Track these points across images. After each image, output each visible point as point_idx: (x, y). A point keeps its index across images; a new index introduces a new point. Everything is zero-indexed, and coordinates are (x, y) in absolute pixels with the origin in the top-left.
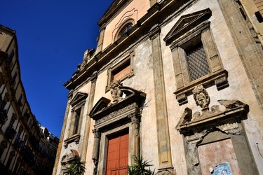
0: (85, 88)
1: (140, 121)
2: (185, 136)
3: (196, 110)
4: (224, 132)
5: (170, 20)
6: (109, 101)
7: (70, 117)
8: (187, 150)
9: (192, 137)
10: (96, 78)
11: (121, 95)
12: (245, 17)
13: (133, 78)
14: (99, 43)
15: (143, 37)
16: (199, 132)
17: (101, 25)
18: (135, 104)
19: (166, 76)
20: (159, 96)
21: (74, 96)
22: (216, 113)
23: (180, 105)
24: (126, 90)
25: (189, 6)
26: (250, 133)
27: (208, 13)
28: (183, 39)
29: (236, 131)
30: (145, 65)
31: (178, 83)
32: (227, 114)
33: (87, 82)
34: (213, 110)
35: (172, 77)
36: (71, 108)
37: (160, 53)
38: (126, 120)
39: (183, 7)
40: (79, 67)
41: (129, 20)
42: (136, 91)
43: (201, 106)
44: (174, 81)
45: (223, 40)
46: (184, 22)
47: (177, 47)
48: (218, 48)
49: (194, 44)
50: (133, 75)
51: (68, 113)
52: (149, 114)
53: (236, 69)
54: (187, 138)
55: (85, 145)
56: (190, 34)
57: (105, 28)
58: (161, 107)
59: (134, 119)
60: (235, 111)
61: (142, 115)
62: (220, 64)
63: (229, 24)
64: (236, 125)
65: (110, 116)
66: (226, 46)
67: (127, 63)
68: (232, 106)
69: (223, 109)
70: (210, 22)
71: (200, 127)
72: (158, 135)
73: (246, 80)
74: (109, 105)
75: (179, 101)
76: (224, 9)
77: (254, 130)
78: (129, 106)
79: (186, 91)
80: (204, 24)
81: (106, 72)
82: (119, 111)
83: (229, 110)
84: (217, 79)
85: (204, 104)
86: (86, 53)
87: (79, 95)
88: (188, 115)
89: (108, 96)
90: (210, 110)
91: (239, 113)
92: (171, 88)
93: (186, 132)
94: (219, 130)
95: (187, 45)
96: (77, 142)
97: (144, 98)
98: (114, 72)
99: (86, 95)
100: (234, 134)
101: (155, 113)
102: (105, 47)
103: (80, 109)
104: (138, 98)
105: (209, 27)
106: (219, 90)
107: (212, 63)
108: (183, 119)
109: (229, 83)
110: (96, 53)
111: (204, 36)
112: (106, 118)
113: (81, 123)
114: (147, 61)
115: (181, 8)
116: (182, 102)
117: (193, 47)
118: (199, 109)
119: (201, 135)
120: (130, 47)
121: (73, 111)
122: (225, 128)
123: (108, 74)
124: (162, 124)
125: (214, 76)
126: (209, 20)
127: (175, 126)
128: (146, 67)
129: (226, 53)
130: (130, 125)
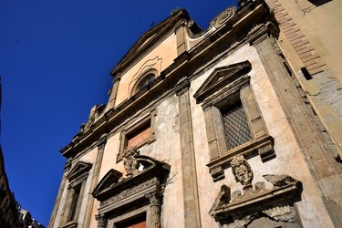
0: (89, 157)
1: (162, 203)
2: (222, 224)
3: (236, 188)
4: (272, 219)
5: (202, 72)
6: (120, 174)
7: (65, 196)
9: (232, 226)
10: (105, 142)
11: (137, 167)
12: (290, 72)
13: (153, 144)
14: (112, 97)
15: (168, 92)
16: (240, 219)
17: (116, 75)
18: (155, 179)
19: (197, 142)
20: (188, 168)
21: (73, 166)
22: (262, 192)
23: (215, 181)
24: (144, 161)
25: (225, 56)
26: (305, 219)
27: (246, 67)
28: (218, 95)
29: (288, 217)
30: (170, 128)
31: (212, 152)
32: (275, 194)
33: (93, 148)
34: (257, 188)
35: (203, 145)
36: (68, 183)
37: (189, 113)
38: (143, 202)
39: (217, 57)
40: (83, 127)
41: (151, 70)
42: (156, 162)
43: (242, 182)
44: (207, 150)
45: (266, 99)
46: (219, 75)
47: (211, 105)
48: (261, 108)
49: (231, 102)
50: (154, 140)
51: (62, 190)
52: (173, 192)
53: (283, 136)
54: (225, 226)
56: (226, 90)
57: (120, 79)
58: (190, 183)
59: (153, 200)
60: (286, 190)
61: (165, 194)
62: (264, 128)
63: (273, 80)
64: (287, 209)
65: (121, 195)
66: (270, 106)
67: (147, 125)
68: (281, 183)
69: (269, 186)
70: (250, 77)
71: (242, 212)
72: (186, 224)
73: (296, 149)
74: (120, 181)
75: (214, 176)
76: (265, 62)
77: (311, 216)
78: (148, 182)
79: (222, 162)
80: (243, 80)
81: (118, 135)
82: (134, 188)
83: (278, 188)
84: (261, 147)
85: (246, 181)
86: (94, 109)
87: (80, 165)
88: (225, 195)
89: (120, 167)
90: (254, 188)
91: (289, 193)
92: (203, 158)
93: (224, 218)
94: (266, 216)
95: (223, 103)
97: (167, 172)
98: (129, 136)
99: (90, 166)
100: (285, 222)
101: (182, 191)
102: (118, 102)
103: (80, 185)
104: (160, 172)
105: (249, 82)
106: (264, 161)
107: (253, 127)
108: (219, 200)
109: (277, 152)
110: (107, 109)
111: (243, 93)
112: (115, 198)
113: (81, 204)
114: (172, 122)
115: (215, 59)
116: (218, 177)
117: (230, 106)
118: (240, 187)
119: (242, 223)
120: (151, 104)
121: (70, 188)
122: (274, 212)
123: (121, 139)
124: (191, 207)
125: (257, 143)
126: (249, 74)
127: (209, 210)
128: (171, 130)
129: (271, 115)
130: (148, 209)
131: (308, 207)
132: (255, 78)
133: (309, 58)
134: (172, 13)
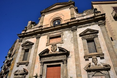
0: (33, 40)
1: (67, 63)
2: (88, 72)
3: (92, 64)
4: (102, 73)
5: (81, 27)
8: (89, 77)
9: (90, 73)
10: (40, 37)
14: (40, 21)
17: (42, 14)
20: (77, 55)
22: (100, 67)
23: (86, 61)
28: (87, 37)
29: (106, 74)
32: (105, 68)
33: (33, 37)
35: (82, 50)
40: (26, 28)
41: (59, 18)
43: (94, 63)
45: (103, 43)
47: (85, 39)
48: (101, 45)
49: (91, 40)
50: (63, 43)
51: (19, 49)
52: (71, 61)
53: (107, 54)
54: (89, 73)
55: (33, 67)
56: (90, 36)
57: (44, 16)
60: (107, 68)
61: (68, 60)
62: (102, 51)
63: (105, 39)
64: (106, 72)
65: (51, 57)
66: (103, 45)
68: (106, 66)
69: (102, 66)
72: (76, 70)
73: (110, 58)
75: (86, 59)
76: (103, 33)
77: (112, 74)
78: (63, 56)
80: (96, 35)
81: (46, 36)
82: (57, 57)
84: (101, 56)
86: (30, 22)
87: (28, 42)
90: (98, 65)
92: (82, 53)
94: (100, 72)
95: (88, 39)
96: (27, 65)
97: (69, 54)
98: (51, 38)
99: (33, 44)
101: (75, 61)
103: (29, 49)
105: (98, 37)
106: (101, 59)
107: (98, 50)
108: (88, 66)
109: (104, 58)
111: (95, 39)
113: (30, 56)
114: (70, 39)
115: (86, 25)
118: (93, 64)
119: (94, 73)
121: (23, 49)
122: (103, 72)
123: (47, 38)
124: (78, 66)
125: (100, 54)
126: (98, 34)
128: (69, 42)
129: (104, 48)
130: (61, 63)
131: (112, 72)
132: (100, 36)
133: (113, 35)
134: (69, 1)
